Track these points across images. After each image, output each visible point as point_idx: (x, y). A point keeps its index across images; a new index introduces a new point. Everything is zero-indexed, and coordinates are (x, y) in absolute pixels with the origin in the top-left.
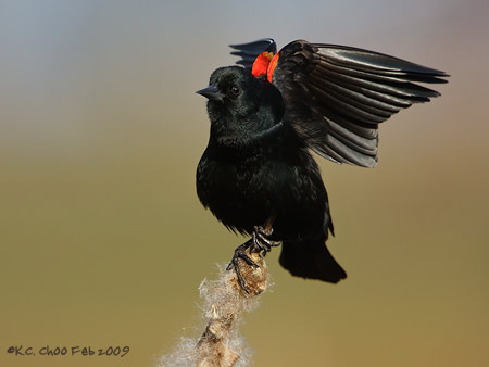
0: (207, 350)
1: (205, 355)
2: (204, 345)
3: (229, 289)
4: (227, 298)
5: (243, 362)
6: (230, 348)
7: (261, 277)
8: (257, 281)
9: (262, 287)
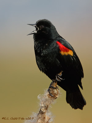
0: (40, 116)
1: (40, 118)
2: (39, 115)
3: (47, 97)
4: (46, 100)
5: (52, 120)
6: (47, 115)
7: (57, 93)
8: (55, 95)
9: (57, 97)
